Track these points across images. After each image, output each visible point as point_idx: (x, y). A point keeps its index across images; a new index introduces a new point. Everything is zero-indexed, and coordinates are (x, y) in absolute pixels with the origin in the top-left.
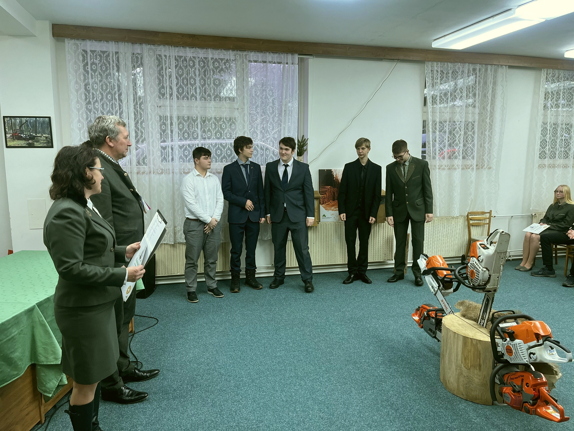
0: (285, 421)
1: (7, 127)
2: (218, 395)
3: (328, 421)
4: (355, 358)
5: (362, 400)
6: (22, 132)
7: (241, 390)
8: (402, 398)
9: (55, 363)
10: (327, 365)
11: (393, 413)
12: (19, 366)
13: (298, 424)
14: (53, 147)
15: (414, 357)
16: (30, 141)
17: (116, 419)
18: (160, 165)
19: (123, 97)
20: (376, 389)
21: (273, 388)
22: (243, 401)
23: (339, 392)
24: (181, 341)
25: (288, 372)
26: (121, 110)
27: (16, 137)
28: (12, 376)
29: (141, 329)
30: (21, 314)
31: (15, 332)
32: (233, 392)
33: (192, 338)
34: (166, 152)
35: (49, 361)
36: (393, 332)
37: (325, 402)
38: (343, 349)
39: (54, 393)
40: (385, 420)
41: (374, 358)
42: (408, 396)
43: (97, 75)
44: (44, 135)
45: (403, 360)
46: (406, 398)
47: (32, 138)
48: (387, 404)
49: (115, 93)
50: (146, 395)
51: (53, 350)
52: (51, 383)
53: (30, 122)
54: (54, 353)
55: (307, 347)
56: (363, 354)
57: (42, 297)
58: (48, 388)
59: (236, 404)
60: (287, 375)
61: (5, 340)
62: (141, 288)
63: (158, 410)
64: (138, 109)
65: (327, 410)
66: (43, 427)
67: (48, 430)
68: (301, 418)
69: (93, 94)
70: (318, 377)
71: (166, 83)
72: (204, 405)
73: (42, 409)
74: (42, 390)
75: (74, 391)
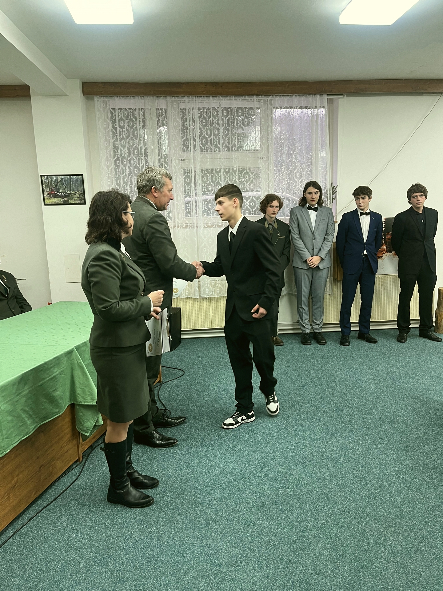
1: (44, 186)
2: (246, 446)
3: (363, 480)
4: (391, 418)
5: (400, 461)
6: (58, 190)
9: (92, 404)
11: (438, 477)
12: (60, 405)
13: (330, 480)
14: (85, 204)
16: (65, 199)
17: (148, 461)
18: (185, 219)
19: (149, 152)
21: (302, 443)
22: (271, 454)
23: (375, 451)
24: (207, 392)
25: (317, 428)
26: (147, 165)
27: (53, 195)
28: (53, 414)
29: (169, 379)
30: (62, 355)
31: (56, 371)
32: (260, 444)
33: (217, 390)
34: (190, 206)
35: (86, 402)
36: (435, 393)
37: (359, 461)
38: (377, 408)
39: (91, 433)
40: (428, 484)
41: (414, 419)
43: (125, 131)
44: (78, 193)
47: (67, 195)
48: (430, 467)
49: (141, 149)
50: (176, 441)
51: (90, 390)
52: (89, 423)
53: (65, 180)
54: (91, 394)
55: (337, 404)
56: (400, 414)
57: (80, 342)
58: (86, 427)
59: (264, 455)
61: (48, 379)
63: (187, 456)
64: (163, 163)
65: (361, 468)
66: (80, 465)
67: (85, 468)
68: (333, 474)
69: (121, 150)
70: (350, 435)
71: (190, 135)
72: (232, 455)
73: (80, 448)
74: (80, 429)
75: (109, 429)
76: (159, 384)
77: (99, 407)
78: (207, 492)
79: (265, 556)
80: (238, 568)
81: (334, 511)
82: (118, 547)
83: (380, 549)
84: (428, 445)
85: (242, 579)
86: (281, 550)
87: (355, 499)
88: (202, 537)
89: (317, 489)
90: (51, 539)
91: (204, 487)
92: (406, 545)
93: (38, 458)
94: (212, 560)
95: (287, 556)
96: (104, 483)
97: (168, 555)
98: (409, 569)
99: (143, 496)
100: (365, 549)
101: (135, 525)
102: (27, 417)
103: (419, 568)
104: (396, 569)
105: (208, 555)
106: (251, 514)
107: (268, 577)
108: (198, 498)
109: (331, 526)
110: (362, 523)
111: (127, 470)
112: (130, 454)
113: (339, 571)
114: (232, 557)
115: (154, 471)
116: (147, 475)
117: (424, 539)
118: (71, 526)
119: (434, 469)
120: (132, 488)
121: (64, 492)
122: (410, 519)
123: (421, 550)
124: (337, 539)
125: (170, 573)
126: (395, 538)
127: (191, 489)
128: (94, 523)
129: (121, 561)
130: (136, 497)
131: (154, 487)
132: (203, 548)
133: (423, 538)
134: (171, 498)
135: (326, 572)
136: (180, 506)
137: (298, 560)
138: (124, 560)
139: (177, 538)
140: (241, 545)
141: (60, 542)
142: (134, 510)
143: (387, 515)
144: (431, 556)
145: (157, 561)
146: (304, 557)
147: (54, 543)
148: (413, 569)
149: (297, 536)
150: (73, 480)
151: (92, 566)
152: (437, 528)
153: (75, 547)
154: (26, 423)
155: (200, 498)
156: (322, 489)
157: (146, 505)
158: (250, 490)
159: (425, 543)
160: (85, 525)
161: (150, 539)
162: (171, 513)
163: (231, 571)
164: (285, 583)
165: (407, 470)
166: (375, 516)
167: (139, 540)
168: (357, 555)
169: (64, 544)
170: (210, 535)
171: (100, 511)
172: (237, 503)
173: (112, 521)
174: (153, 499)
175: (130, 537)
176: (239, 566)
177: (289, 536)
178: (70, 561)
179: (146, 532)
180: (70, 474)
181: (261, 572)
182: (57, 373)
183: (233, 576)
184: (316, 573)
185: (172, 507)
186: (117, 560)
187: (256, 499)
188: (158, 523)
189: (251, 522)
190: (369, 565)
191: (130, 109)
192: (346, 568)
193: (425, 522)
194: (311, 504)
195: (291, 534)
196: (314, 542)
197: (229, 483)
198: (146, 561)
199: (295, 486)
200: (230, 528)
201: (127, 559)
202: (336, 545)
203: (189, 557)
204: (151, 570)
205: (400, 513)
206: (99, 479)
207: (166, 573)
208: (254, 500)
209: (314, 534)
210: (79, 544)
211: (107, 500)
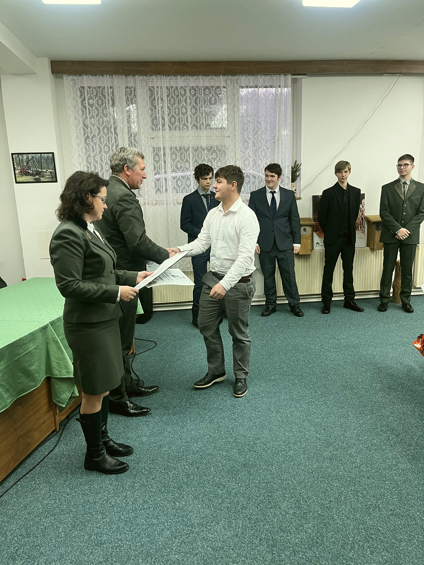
1: (15, 164)
2: (215, 413)
3: (325, 442)
4: (351, 384)
5: (360, 423)
6: (29, 168)
7: (238, 409)
8: (403, 424)
9: (67, 377)
10: (322, 390)
11: (394, 438)
12: (37, 378)
14: (56, 181)
15: (416, 385)
16: (37, 177)
17: (122, 429)
18: (155, 196)
19: (118, 130)
20: (375, 414)
21: (269, 409)
22: (239, 420)
23: (336, 415)
24: (179, 362)
25: (283, 394)
26: (117, 143)
27: (24, 172)
28: (31, 387)
29: (141, 351)
30: (36, 331)
31: (32, 347)
32: (229, 411)
33: (188, 360)
34: (160, 183)
35: (62, 375)
36: (392, 359)
37: (321, 424)
39: (67, 404)
40: (385, 445)
41: (372, 384)
42: (410, 422)
43: (94, 110)
44: (49, 171)
45: (403, 388)
46: (408, 424)
47: (38, 173)
48: (387, 429)
49: (111, 127)
50: (149, 410)
51: (65, 364)
52: (65, 395)
53: (36, 158)
54: (67, 367)
55: (302, 372)
56: (360, 380)
57: (54, 317)
58: (62, 399)
59: (233, 421)
60: (283, 397)
61: (23, 354)
62: (141, 312)
63: (160, 423)
64: (133, 141)
65: (324, 432)
66: (58, 434)
67: (62, 438)
68: (298, 437)
69: (91, 128)
70: (314, 400)
71: (159, 113)
72: (202, 422)
73: (57, 418)
74: (57, 401)
75: (84, 401)
76: (133, 355)
78: (180, 458)
79: (234, 516)
81: (298, 472)
82: (95, 511)
83: (341, 506)
84: (385, 408)
85: (213, 538)
86: (249, 509)
87: (317, 461)
88: (175, 500)
89: (282, 451)
90: (31, 506)
91: (176, 453)
92: (365, 502)
93: (16, 429)
94: (184, 521)
95: (254, 515)
96: (81, 451)
97: (143, 518)
98: (368, 525)
99: (118, 463)
100: (327, 507)
101: (111, 491)
102: (4, 391)
103: (378, 524)
104: (356, 525)
105: (180, 517)
106: (220, 477)
107: (237, 535)
109: (296, 486)
110: (325, 483)
111: (102, 439)
112: (106, 424)
113: (304, 528)
114: (204, 518)
115: (128, 439)
116: (122, 443)
117: (381, 497)
118: (50, 493)
119: (390, 431)
120: (108, 455)
121: (42, 461)
122: (368, 478)
123: (379, 507)
124: (301, 498)
126: (355, 496)
127: (164, 455)
128: (72, 489)
129: (98, 525)
130: (112, 464)
131: (129, 455)
132: (176, 510)
134: (145, 463)
135: (291, 529)
136: (154, 471)
137: (265, 519)
138: (101, 524)
139: (152, 501)
140: (212, 506)
141: (39, 509)
142: (110, 476)
143: (348, 474)
144: (388, 512)
145: (132, 524)
146: (271, 516)
147: (33, 509)
148: (372, 525)
149: (264, 496)
150: (51, 449)
151: (70, 531)
152: (393, 486)
153: (54, 513)
154: (4, 397)
155: (173, 463)
156: (287, 451)
157: (121, 471)
158: (219, 454)
159: (382, 500)
160: (64, 492)
161: (126, 503)
162: (145, 478)
163: (202, 530)
164: (253, 541)
165: (366, 432)
166: (336, 476)
167: (115, 504)
168: (319, 512)
169: (43, 511)
170: (183, 497)
171: (77, 478)
172: (207, 467)
173: (89, 487)
174: (128, 465)
175: (107, 502)
176: (210, 526)
177: (257, 496)
178: (49, 526)
179: (122, 496)
180: (47, 444)
181: (231, 530)
182: (33, 347)
183: (204, 535)
184: (281, 530)
185: (146, 472)
186: (94, 524)
187: (226, 463)
188: (133, 487)
189: (221, 484)
190: (331, 522)
191: (99, 87)
192: (310, 525)
193: (383, 480)
194: (277, 466)
196: (280, 502)
197: (200, 448)
198: (122, 525)
199: (262, 450)
200: (201, 490)
201: (104, 522)
202: (300, 504)
203: (163, 519)
204: (127, 532)
205: (359, 473)
206: (75, 448)
207: (141, 535)
208: (224, 464)
209: (280, 494)
210: (58, 509)
211: (83, 468)
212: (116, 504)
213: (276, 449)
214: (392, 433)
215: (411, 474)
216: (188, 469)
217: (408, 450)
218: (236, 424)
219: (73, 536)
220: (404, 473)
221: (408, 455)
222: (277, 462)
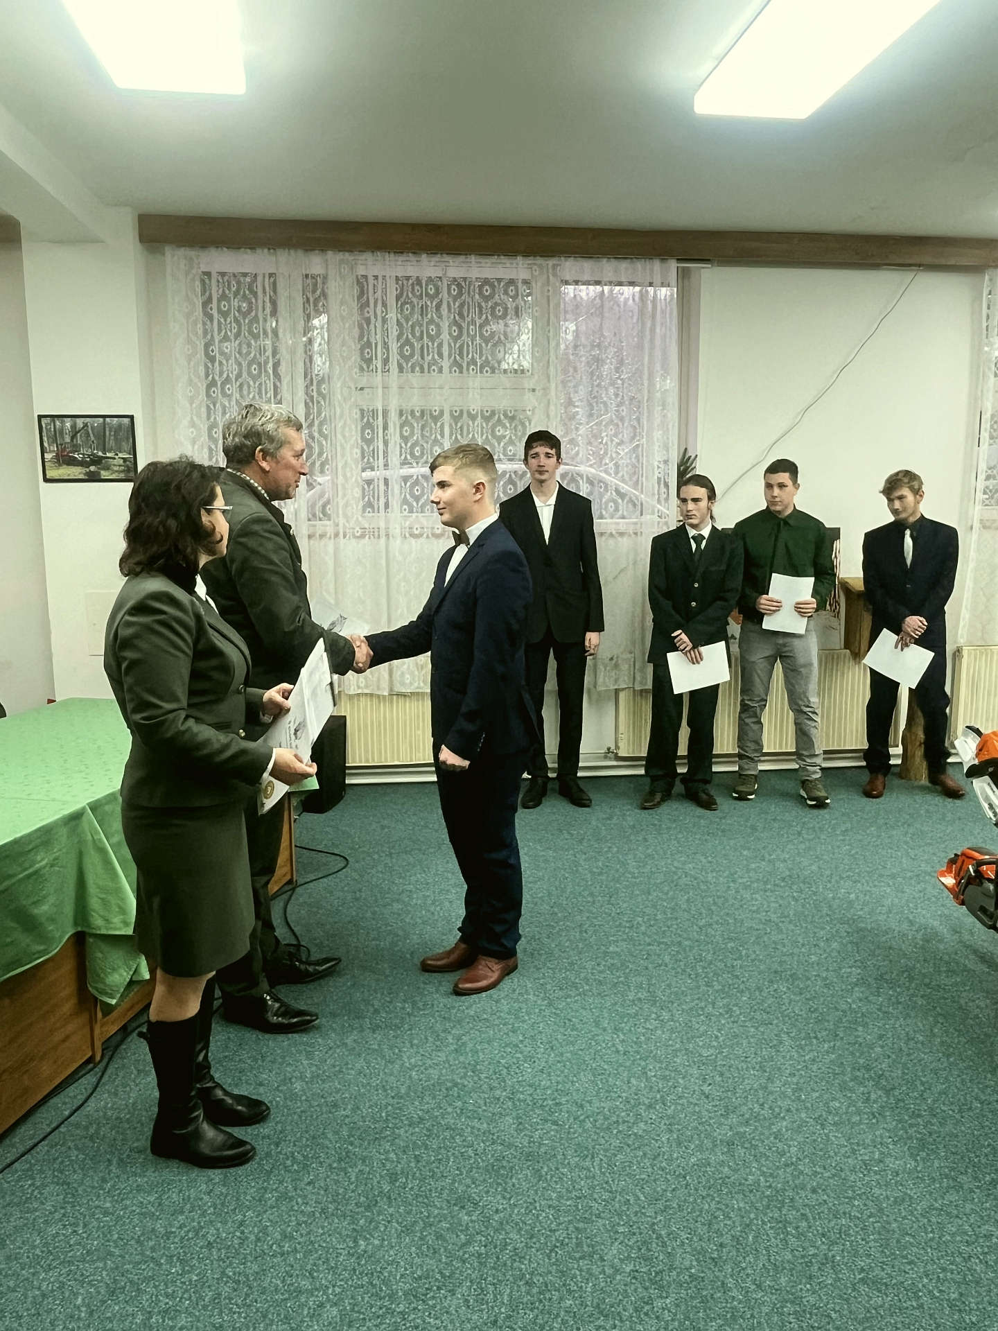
0: (620, 1097)
1: (45, 439)
3: (720, 1104)
5: (804, 1061)
6: (76, 448)
7: (524, 1021)
8: (905, 1064)
9: (124, 933)
11: (881, 1097)
12: (50, 935)
13: (650, 1106)
15: (940, 973)
16: (92, 468)
17: (249, 1061)
18: (360, 519)
19: (283, 369)
20: (842, 1039)
21: (597, 1024)
22: (526, 1046)
23: (752, 1040)
25: (632, 988)
26: (279, 397)
27: (64, 459)
28: (34, 954)
29: (312, 876)
30: (55, 822)
31: (42, 860)
33: (419, 902)
34: (373, 489)
35: (111, 928)
36: (890, 912)
37: (716, 1062)
39: (122, 999)
40: (858, 1112)
41: (840, 969)
42: (920, 1061)
43: (230, 323)
44: (120, 455)
45: (911, 979)
46: (915, 1064)
47: (97, 461)
49: (266, 363)
50: (313, 1019)
51: (119, 903)
52: (116, 975)
53: (92, 427)
54: (123, 911)
55: (680, 936)
56: (814, 958)
57: (101, 793)
58: (110, 986)
59: (510, 1050)
60: (631, 996)
61: (21, 876)
62: (311, 788)
63: (338, 1050)
64: (315, 394)
65: (720, 1079)
66: (97, 1069)
67: (105, 1078)
68: (659, 1091)
69: (221, 365)
70: (703, 1004)
71: (376, 335)
72: (438, 1049)
73: (97, 1031)
74: (97, 989)
75: (159, 990)
76: (291, 887)
77: (140, 941)
78: (377, 1133)
79: (493, 1275)
80: (430, 1303)
82: (167, 1256)
83: (744, 1258)
84: (865, 1025)
86: (530, 1261)
87: (700, 1148)
88: (356, 1235)
89: (618, 1124)
92: (801, 1249)
94: (374, 1286)
95: (541, 1275)
96: (146, 1110)
97: (278, 1275)
99: (231, 1141)
100: (713, 1259)
101: (209, 1207)
105: (366, 1275)
106: (469, 1181)
107: (496, 1321)
108: (356, 1147)
109: (644, 1207)
111: (199, 1081)
112: (206, 1046)
114: (420, 1278)
115: (261, 1084)
116: (246, 1094)
119: (873, 1080)
120: (208, 1123)
121: (54, 1130)
122: (814, 1191)
124: (654, 1236)
125: (279, 1315)
126: (778, 1234)
127: (341, 1126)
128: (117, 1201)
129: (169, 1290)
130: (216, 1144)
131: (258, 1122)
132: (358, 1258)
133: (840, 1233)
134: (295, 1145)
135: (625, 1310)
136: (314, 1165)
137: (564, 1285)
138: (176, 1286)
139: (302, 1235)
140: (442, 1250)
141: (34, 1247)
143: (767, 1181)
144: (854, 1274)
145: (250, 1288)
146: (579, 1278)
148: (814, 1305)
149: (567, 1229)
150: (77, 1103)
151: (104, 1302)
152: (871, 1212)
153: (68, 1259)
155: (361, 1145)
156: (630, 1125)
157: (236, 1162)
158: (473, 1128)
159: (843, 1245)
160: (97, 1207)
161: (240, 1238)
162: (292, 1181)
163: (415, 1309)
165: (817, 1082)
166: (740, 1184)
167: (215, 1241)
168: (693, 1271)
169: (43, 1252)
170: (376, 1228)
171: (132, 1176)
172: (440, 1157)
173: (157, 1198)
174: (253, 1148)
175: (196, 1234)
176: (433, 1298)
177: (550, 1231)
178: (52, 1291)
179: (233, 1222)
180: (72, 1090)
181: (482, 1310)
182: (44, 863)
183: (418, 1321)
184: (601, 1313)
185: (295, 1167)
186: (161, 1287)
187: (484, 1149)
188: (260, 1200)
189: (469, 1200)
190: (719, 1295)
191: (245, 275)
192: (668, 1301)
193: (847, 1198)
194: (605, 1160)
195: (553, 1226)
196: (603, 1244)
197: (428, 1112)
198: (226, 1290)
199: (571, 1120)
200: (422, 1213)
201: (184, 1283)
202: (649, 1250)
203: (324, 1278)
204: (235, 1309)
205: (795, 1177)
206: (134, 1104)
207: (270, 1316)
208: (480, 1150)
209: (604, 1225)
210: (78, 1250)
211: (149, 1151)
212: (218, 1240)
213: (606, 1119)
214: (877, 1084)
215: (914, 1184)
216: (393, 1161)
217: (911, 1126)
218: (517, 1055)
219: (109, 1314)
220: (896, 1182)
221: (910, 1138)
222: (606, 1150)
